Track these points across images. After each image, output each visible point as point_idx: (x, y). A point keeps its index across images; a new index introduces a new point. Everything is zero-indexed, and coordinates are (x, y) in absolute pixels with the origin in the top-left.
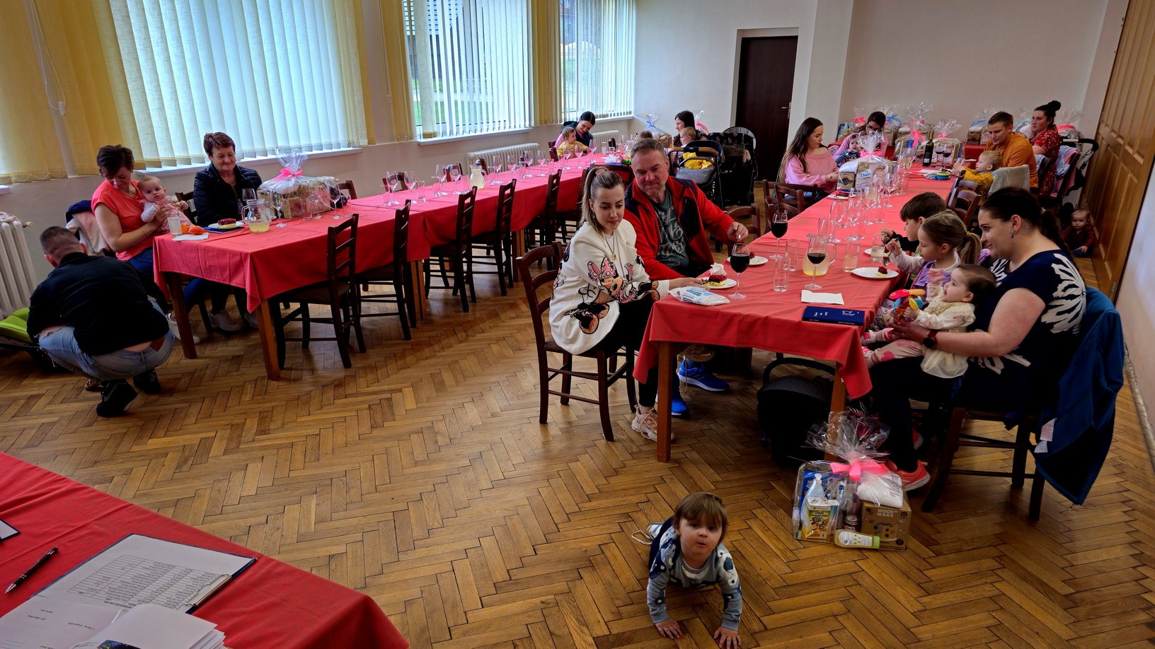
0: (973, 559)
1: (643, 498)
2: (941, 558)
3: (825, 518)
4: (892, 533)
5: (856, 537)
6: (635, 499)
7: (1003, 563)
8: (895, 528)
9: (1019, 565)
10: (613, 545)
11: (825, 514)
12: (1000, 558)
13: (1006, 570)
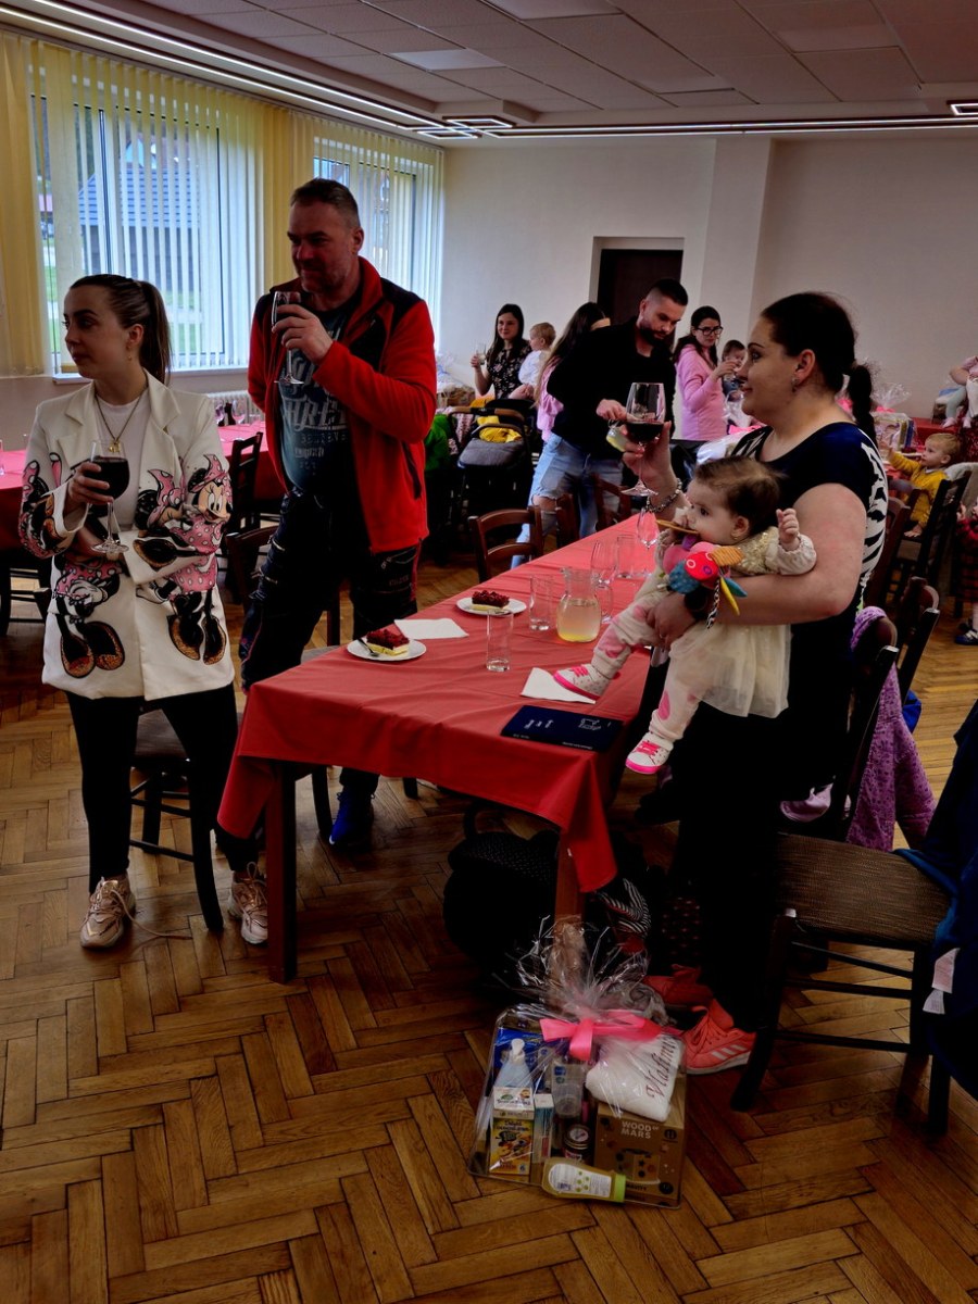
0: (805, 1231)
1: (207, 1066)
2: (742, 1226)
3: (525, 1134)
4: (651, 1168)
5: (581, 1178)
6: (188, 1069)
7: (859, 1240)
8: (655, 1159)
9: (891, 1248)
10: (96, 1185)
11: (524, 1125)
12: (855, 1228)
13: (862, 1260)
